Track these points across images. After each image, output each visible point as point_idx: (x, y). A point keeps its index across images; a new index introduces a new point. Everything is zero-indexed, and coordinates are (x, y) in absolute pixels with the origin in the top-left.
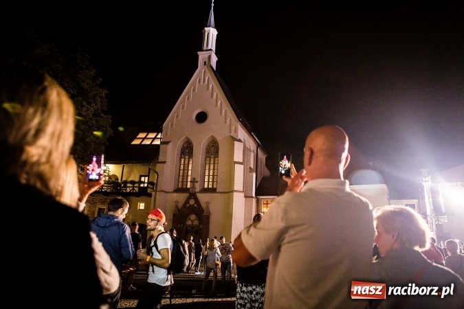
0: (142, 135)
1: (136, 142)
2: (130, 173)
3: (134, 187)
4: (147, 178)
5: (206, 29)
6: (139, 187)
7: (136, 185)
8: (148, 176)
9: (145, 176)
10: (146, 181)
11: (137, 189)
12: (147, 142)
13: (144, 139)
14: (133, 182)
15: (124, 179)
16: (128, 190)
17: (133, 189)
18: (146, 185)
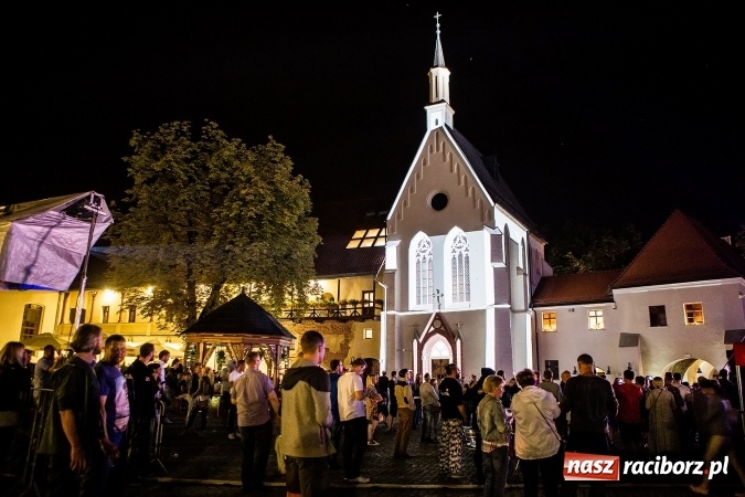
0: (359, 234)
1: (352, 245)
2: (348, 290)
3: (355, 308)
4: (372, 294)
5: (433, 70)
6: (363, 308)
7: (359, 306)
8: (374, 291)
9: (369, 292)
10: (372, 299)
11: (360, 312)
12: (368, 244)
13: (362, 239)
14: (354, 303)
15: (342, 298)
16: (348, 313)
17: (355, 312)
18: (372, 305)
